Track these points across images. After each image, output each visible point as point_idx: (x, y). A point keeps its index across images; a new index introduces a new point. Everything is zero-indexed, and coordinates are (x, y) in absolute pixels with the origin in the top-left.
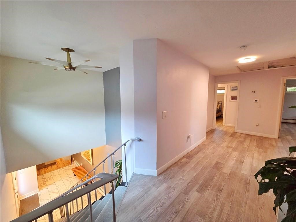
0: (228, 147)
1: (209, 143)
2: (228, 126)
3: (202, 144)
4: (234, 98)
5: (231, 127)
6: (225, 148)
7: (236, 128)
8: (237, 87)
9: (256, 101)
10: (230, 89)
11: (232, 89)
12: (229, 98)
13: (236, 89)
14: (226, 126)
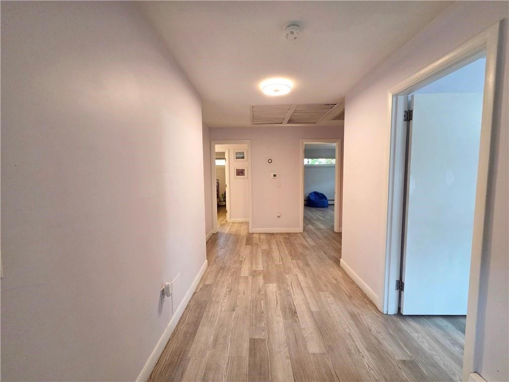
0: (254, 274)
1: (216, 276)
2: (235, 223)
3: (201, 286)
4: (240, 172)
5: (239, 223)
6: (250, 277)
7: (251, 224)
8: (243, 153)
9: (275, 176)
10: (233, 156)
11: (237, 156)
12: (234, 172)
13: (241, 156)
14: (233, 223)
